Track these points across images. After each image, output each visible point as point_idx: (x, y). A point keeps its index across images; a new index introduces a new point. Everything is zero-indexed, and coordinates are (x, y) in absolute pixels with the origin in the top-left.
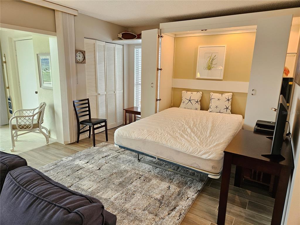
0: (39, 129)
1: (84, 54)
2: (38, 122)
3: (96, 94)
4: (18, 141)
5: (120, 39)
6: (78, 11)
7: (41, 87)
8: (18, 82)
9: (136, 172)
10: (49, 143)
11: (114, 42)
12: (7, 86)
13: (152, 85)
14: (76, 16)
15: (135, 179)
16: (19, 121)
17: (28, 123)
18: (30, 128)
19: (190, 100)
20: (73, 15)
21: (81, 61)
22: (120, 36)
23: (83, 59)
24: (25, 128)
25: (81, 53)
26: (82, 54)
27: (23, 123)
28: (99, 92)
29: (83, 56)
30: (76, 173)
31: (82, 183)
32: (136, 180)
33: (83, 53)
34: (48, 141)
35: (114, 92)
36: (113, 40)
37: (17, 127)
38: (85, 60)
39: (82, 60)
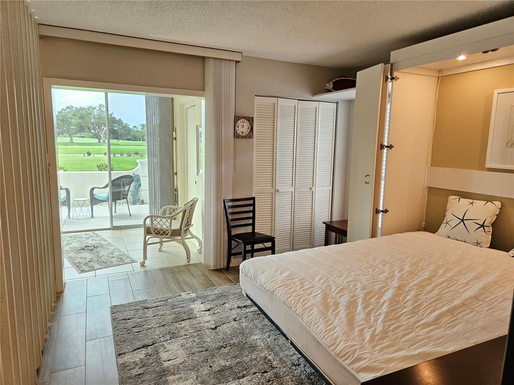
0: (180, 238)
1: (251, 122)
2: (181, 228)
3: (272, 190)
4: (163, 251)
5: (329, 91)
6: (242, 53)
7: (197, 175)
8: (186, 166)
9: (270, 357)
10: (191, 263)
11: (315, 98)
12: (175, 172)
13: (367, 179)
14: (239, 62)
15: (254, 370)
16: (155, 223)
17: (165, 227)
18: (167, 234)
19: (463, 220)
20: (233, 60)
21: (244, 134)
22: (330, 86)
23: (249, 130)
24: (162, 234)
25: (246, 121)
26: (248, 123)
27: (159, 227)
28: (278, 188)
29: (249, 126)
30: (177, 324)
31: (167, 346)
32: (255, 373)
33: (249, 121)
34: (190, 259)
35: (311, 189)
36: (314, 94)
37: (152, 232)
38: (252, 132)
39: (247, 133)
